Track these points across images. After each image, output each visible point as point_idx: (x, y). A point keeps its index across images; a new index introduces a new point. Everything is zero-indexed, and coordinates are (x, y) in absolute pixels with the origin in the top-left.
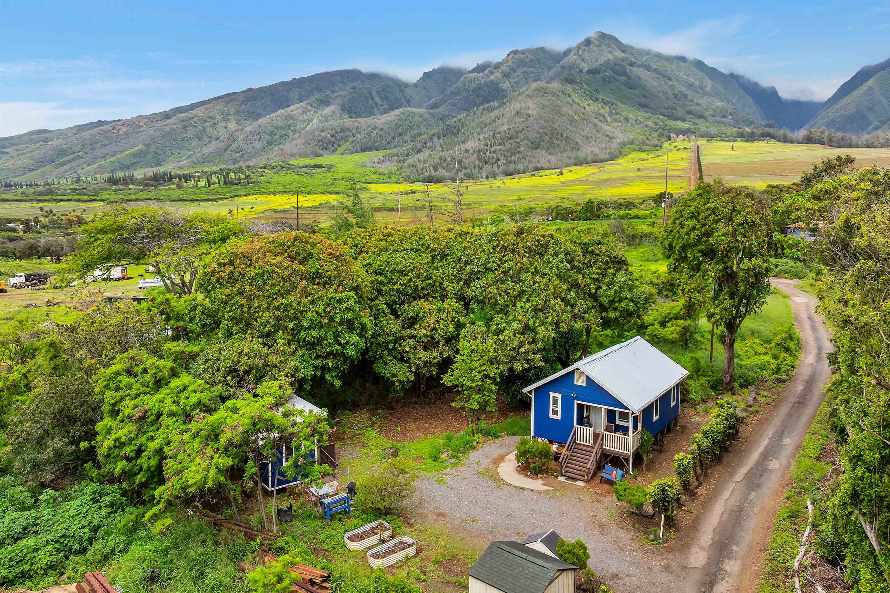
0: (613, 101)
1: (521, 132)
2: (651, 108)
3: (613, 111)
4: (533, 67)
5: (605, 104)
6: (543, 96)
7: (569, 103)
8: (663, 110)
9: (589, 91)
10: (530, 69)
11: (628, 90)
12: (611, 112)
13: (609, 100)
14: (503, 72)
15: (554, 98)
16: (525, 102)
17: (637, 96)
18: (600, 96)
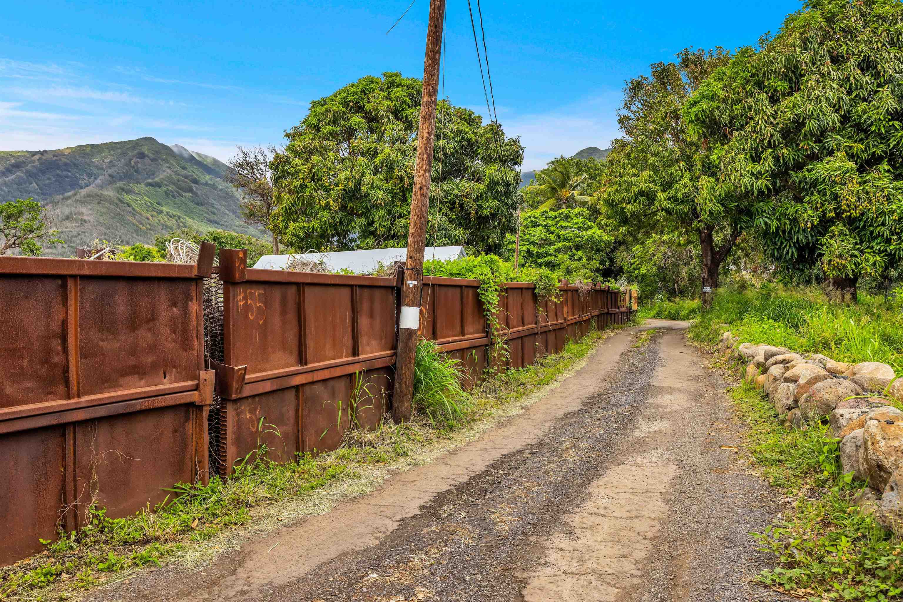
0: (179, 214)
1: (76, 237)
2: (222, 225)
3: (181, 224)
4: (69, 171)
5: (171, 217)
6: (99, 203)
7: (130, 212)
8: (235, 228)
9: (150, 202)
10: (65, 173)
11: (195, 206)
12: (178, 225)
13: (175, 213)
14: (27, 171)
15: (112, 206)
16: (76, 207)
17: (206, 213)
18: (165, 209)
